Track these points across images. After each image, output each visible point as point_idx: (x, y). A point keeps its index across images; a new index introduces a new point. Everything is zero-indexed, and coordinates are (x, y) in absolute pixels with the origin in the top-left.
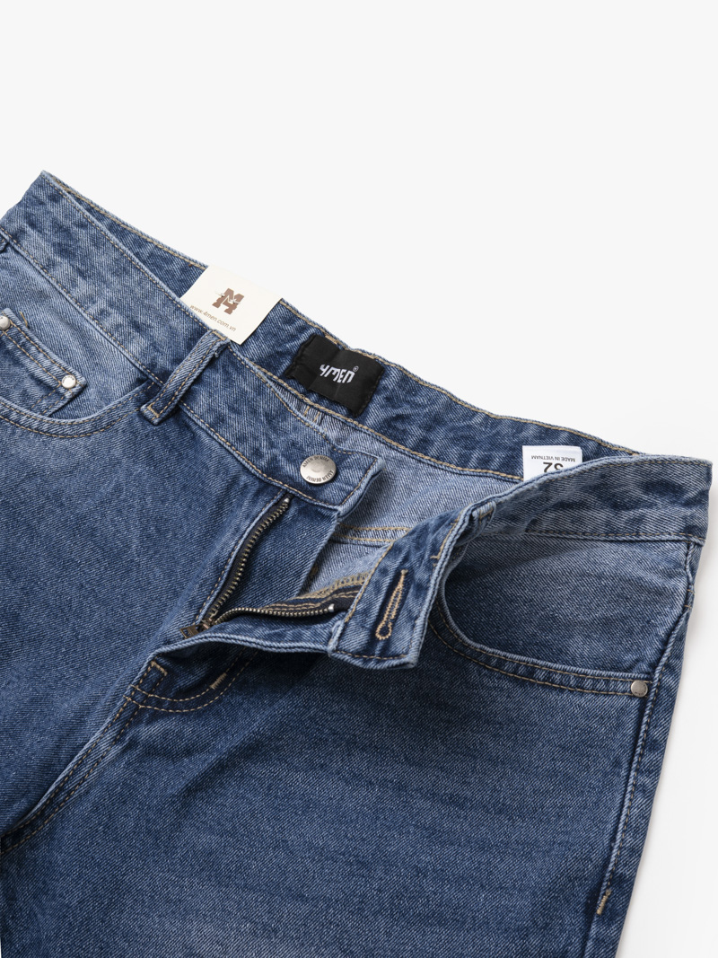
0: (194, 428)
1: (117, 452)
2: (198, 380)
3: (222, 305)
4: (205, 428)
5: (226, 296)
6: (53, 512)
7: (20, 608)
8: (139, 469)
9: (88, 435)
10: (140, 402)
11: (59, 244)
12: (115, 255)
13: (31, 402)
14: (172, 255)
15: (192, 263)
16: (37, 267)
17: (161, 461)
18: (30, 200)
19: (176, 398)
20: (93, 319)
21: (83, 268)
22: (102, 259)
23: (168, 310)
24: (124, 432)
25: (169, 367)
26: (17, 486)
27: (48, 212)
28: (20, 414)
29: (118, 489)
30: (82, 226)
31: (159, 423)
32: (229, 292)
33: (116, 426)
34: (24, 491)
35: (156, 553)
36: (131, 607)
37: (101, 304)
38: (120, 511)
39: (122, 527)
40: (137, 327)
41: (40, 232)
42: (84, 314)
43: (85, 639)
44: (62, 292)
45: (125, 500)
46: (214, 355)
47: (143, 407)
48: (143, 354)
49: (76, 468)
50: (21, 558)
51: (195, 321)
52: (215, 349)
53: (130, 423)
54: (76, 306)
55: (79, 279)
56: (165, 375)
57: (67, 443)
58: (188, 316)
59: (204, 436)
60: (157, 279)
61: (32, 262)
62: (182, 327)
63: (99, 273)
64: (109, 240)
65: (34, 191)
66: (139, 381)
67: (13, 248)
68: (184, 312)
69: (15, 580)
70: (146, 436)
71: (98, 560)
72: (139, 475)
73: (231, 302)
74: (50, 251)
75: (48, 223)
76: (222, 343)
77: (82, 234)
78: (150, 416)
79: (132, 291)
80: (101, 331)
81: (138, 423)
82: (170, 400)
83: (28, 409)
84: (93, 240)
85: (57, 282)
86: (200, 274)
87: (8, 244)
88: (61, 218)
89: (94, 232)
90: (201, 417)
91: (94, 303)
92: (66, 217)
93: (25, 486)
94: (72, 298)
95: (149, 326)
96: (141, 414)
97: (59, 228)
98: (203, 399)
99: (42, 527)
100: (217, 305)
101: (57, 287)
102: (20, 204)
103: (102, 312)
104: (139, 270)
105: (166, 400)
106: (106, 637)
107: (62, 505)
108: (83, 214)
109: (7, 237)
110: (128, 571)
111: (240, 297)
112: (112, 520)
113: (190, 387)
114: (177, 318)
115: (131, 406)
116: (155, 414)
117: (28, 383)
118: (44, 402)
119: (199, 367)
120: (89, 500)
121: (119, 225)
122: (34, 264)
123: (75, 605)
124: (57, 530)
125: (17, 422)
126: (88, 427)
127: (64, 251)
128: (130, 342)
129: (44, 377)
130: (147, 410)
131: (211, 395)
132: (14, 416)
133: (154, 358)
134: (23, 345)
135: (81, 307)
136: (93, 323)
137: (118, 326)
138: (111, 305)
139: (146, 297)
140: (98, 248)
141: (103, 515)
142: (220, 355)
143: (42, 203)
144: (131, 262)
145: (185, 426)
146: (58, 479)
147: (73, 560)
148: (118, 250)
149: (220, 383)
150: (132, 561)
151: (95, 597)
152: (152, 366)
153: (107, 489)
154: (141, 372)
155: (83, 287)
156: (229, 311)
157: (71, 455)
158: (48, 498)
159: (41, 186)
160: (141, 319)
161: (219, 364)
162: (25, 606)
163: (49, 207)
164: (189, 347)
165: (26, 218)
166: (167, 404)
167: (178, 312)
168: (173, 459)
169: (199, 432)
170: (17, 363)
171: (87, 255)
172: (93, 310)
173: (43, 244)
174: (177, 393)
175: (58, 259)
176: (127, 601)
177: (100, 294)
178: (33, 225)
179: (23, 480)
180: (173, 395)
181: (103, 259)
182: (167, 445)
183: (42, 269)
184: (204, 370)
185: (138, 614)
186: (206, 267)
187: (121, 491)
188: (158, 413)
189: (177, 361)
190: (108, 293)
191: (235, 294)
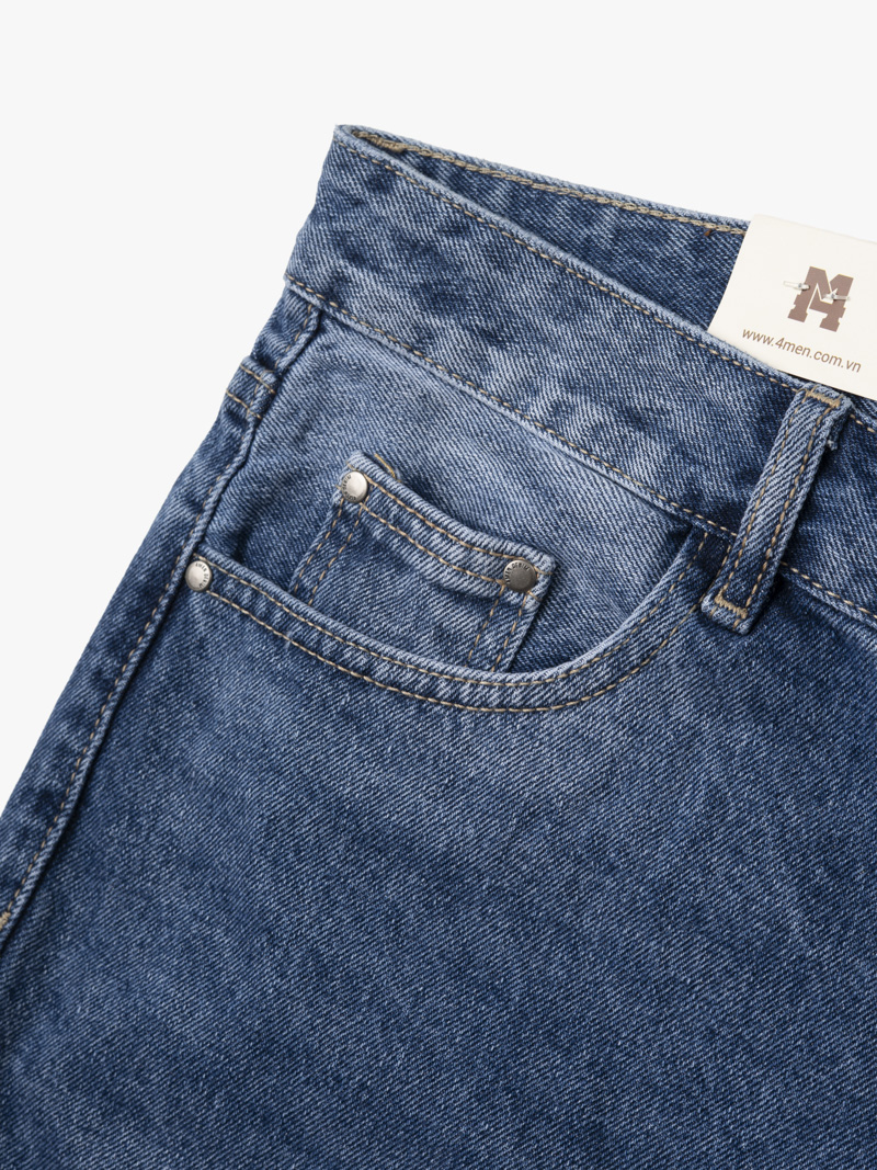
0: (835, 621)
1: (683, 711)
2: (809, 510)
3: (809, 311)
4: (860, 617)
5: (811, 288)
6: (599, 886)
7: (599, 1110)
8: (743, 735)
9: (609, 688)
10: (695, 590)
11: (426, 286)
12: (548, 277)
13: (462, 648)
14: (661, 220)
15: (709, 226)
16: (398, 349)
17: (784, 710)
18: (333, 204)
19: (771, 564)
20: (544, 429)
21: (492, 325)
22: (524, 293)
23: (696, 366)
24: (682, 666)
25: (733, 495)
26: (506, 850)
27: (378, 220)
28: (452, 680)
29: (716, 800)
30: (457, 230)
31: (752, 629)
32: (816, 275)
33: (662, 658)
34: (524, 857)
35: (845, 926)
36: (834, 1060)
37: (552, 392)
38: (737, 851)
39: (754, 887)
40: (636, 419)
41: (376, 269)
42: (523, 423)
43: (757, 1148)
44: (466, 389)
45: (739, 823)
46: (827, 447)
47: (706, 602)
48: (665, 476)
49: (612, 773)
50: (566, 999)
51: (759, 375)
52: (824, 434)
53: (690, 645)
54: (502, 410)
55: (493, 354)
56: (731, 514)
57: (572, 718)
58: (740, 368)
59: (863, 635)
60: (651, 305)
61: (384, 341)
62: (734, 398)
63: (528, 326)
64: (524, 246)
65: (334, 180)
66: (674, 539)
67: (334, 320)
68: (730, 363)
69: (569, 1051)
70: (734, 666)
71: (727, 970)
72: (747, 751)
73: (828, 300)
74: (411, 308)
75: (386, 246)
76: (835, 415)
77: (463, 249)
78: (727, 620)
79: (606, 346)
80: (566, 449)
81: (707, 644)
82: (760, 570)
83: (462, 664)
84: (491, 258)
85: (450, 373)
86: (737, 247)
87: (322, 315)
88: (408, 226)
89: (487, 238)
90: (843, 594)
91: (536, 393)
92: (417, 218)
93: (525, 845)
94: (488, 397)
95: (662, 411)
96: (704, 619)
97: (413, 248)
98: (834, 555)
99: (587, 922)
100: (798, 314)
101: (453, 382)
102: (314, 216)
103: (556, 408)
104: (607, 295)
105: (750, 573)
106: (800, 1136)
107: (612, 868)
108: (451, 202)
109: (314, 301)
110: (801, 982)
111: (843, 284)
112: (730, 878)
113: (795, 531)
114: (718, 379)
115: (679, 605)
116: (737, 611)
117: (438, 608)
118: (489, 639)
119: (802, 482)
120: (666, 843)
121: (528, 187)
122: (391, 345)
123: (710, 1076)
124: (621, 924)
125: (455, 699)
126: (603, 672)
127: (438, 298)
128: (630, 455)
129: (464, 584)
130: (716, 605)
131: (849, 540)
132: (444, 689)
133: (692, 480)
134: (397, 522)
135: (512, 409)
136: (544, 436)
137: (597, 429)
138: (571, 386)
139: (640, 351)
140: (508, 271)
141: (707, 870)
142: (839, 442)
143: (358, 203)
144: (585, 282)
145: (810, 620)
146: (584, 811)
147: (674, 980)
148: (549, 263)
149: (859, 506)
150: (802, 959)
151: (749, 1050)
152: (693, 498)
153: (691, 806)
154: (671, 516)
155: (505, 367)
156: (830, 324)
157: (591, 746)
158: (578, 860)
159: (343, 166)
160: (639, 401)
161: (844, 461)
162: (608, 1101)
163: (374, 206)
164: (765, 441)
165: (337, 245)
166: (754, 581)
167: (716, 367)
168: (808, 698)
169: (850, 629)
170: (401, 566)
171: (490, 293)
172: (538, 409)
173: (393, 296)
174: (769, 553)
175: (435, 322)
176: (822, 1049)
177: (542, 370)
178: (356, 258)
179: (515, 835)
180: (763, 558)
181: (526, 291)
182: (784, 674)
183: (411, 350)
184: (813, 486)
185: (854, 1074)
186: (743, 227)
187: (723, 803)
188: (741, 604)
189: (749, 475)
190: (557, 364)
191: (830, 277)
